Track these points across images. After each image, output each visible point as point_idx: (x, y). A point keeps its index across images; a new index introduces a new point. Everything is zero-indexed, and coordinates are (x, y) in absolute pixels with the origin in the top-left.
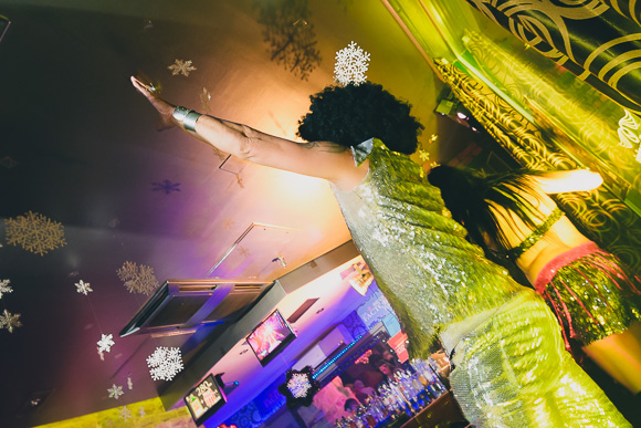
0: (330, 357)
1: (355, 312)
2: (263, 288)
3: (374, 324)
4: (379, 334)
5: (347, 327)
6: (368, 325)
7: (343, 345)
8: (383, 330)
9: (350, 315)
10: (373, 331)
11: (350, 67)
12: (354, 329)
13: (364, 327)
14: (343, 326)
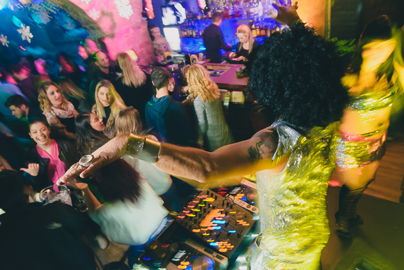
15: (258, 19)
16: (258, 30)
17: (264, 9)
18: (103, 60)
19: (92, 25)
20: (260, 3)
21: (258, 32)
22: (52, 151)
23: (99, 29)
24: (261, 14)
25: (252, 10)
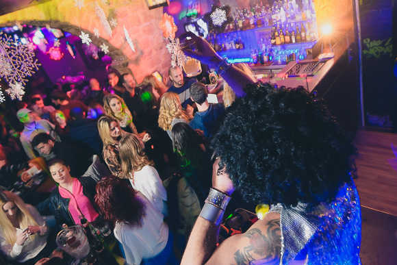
15: (281, 25)
16: (282, 36)
17: (287, 14)
18: (131, 81)
19: (116, 51)
20: (282, 8)
21: (282, 39)
22: (74, 189)
23: (122, 54)
24: (283, 20)
25: (274, 17)
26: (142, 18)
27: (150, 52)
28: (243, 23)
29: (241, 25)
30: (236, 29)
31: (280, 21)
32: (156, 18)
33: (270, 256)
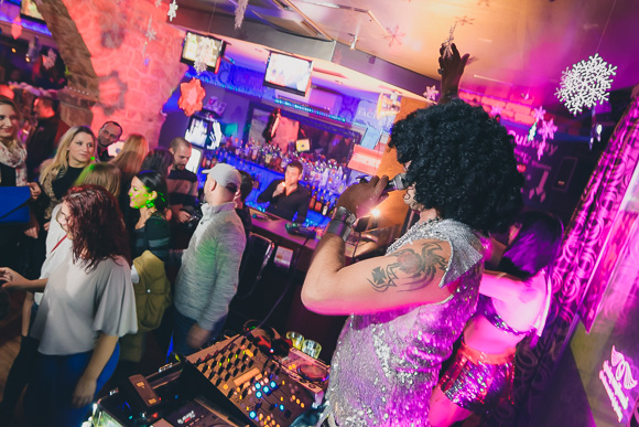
0: (310, 106)
1: (358, 101)
2: (319, 36)
3: (361, 122)
4: (356, 133)
5: (343, 102)
6: (356, 117)
7: (328, 112)
8: (362, 133)
9: (354, 99)
10: (356, 127)
11: (585, 83)
12: (346, 109)
13: (353, 117)
14: (341, 98)
17: (329, 179)
26: (151, 65)
27: (133, 114)
28: (272, 160)
29: (268, 161)
30: (259, 162)
31: (318, 182)
32: (168, 80)
33: (419, 275)
